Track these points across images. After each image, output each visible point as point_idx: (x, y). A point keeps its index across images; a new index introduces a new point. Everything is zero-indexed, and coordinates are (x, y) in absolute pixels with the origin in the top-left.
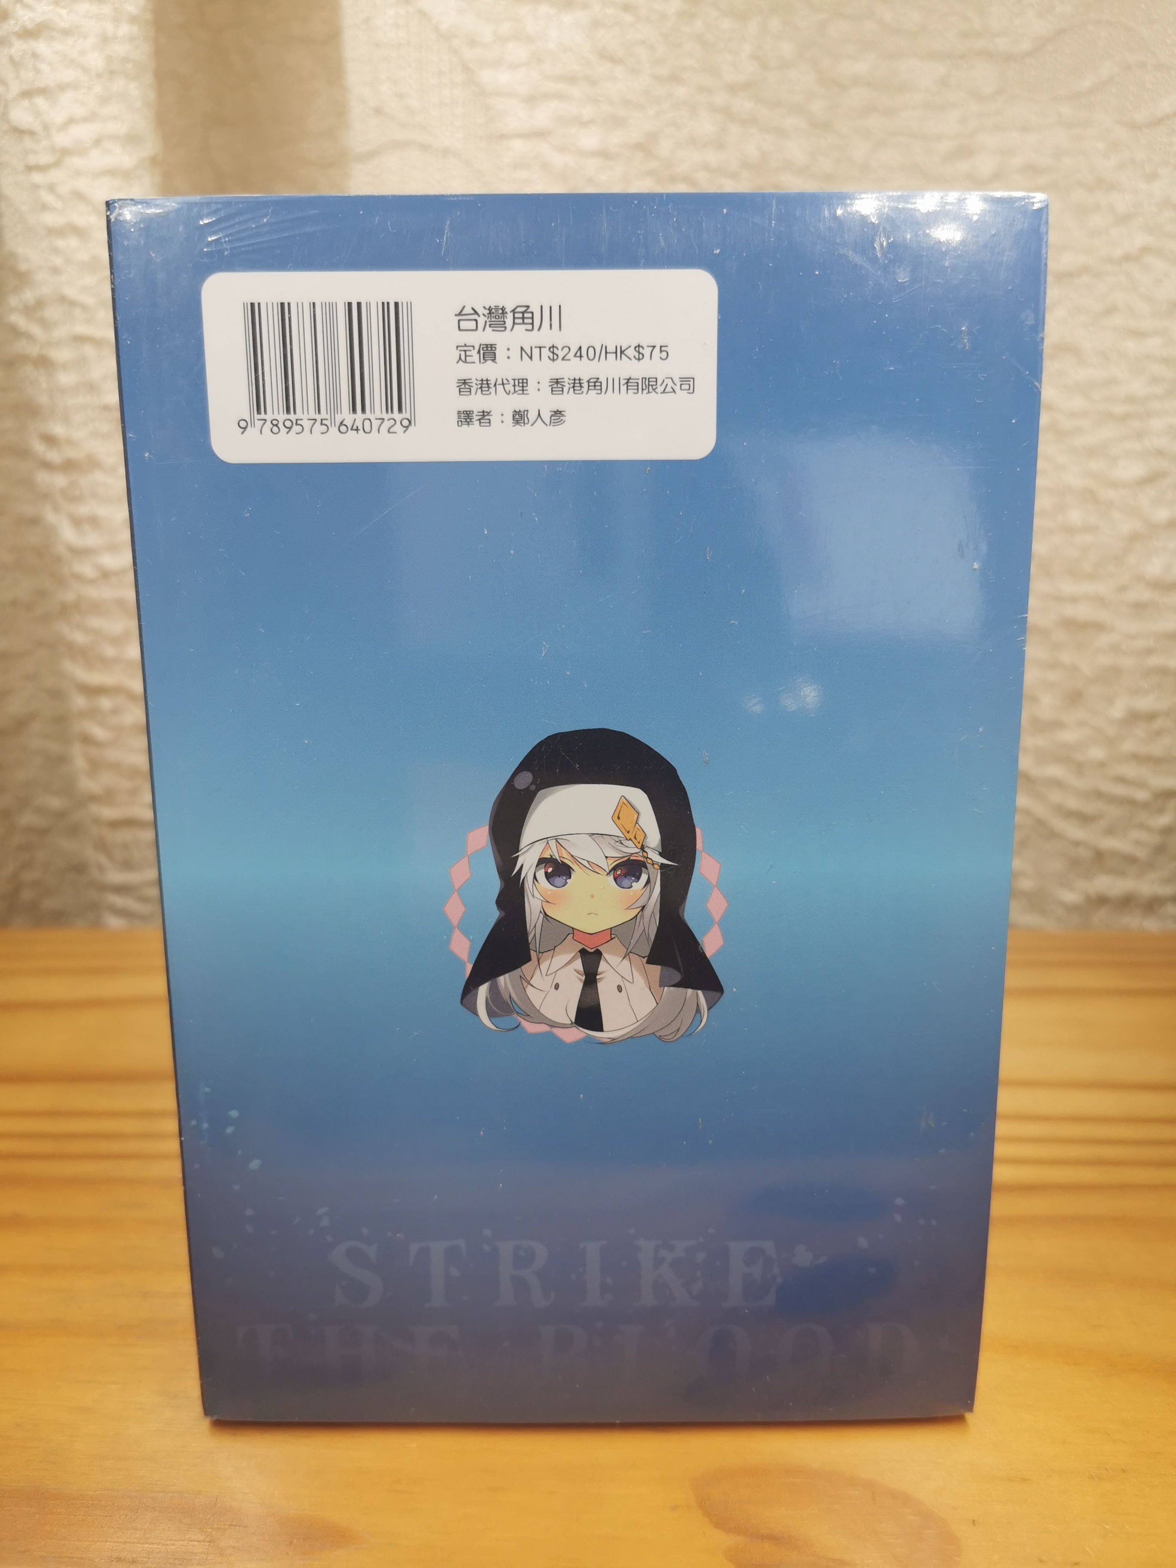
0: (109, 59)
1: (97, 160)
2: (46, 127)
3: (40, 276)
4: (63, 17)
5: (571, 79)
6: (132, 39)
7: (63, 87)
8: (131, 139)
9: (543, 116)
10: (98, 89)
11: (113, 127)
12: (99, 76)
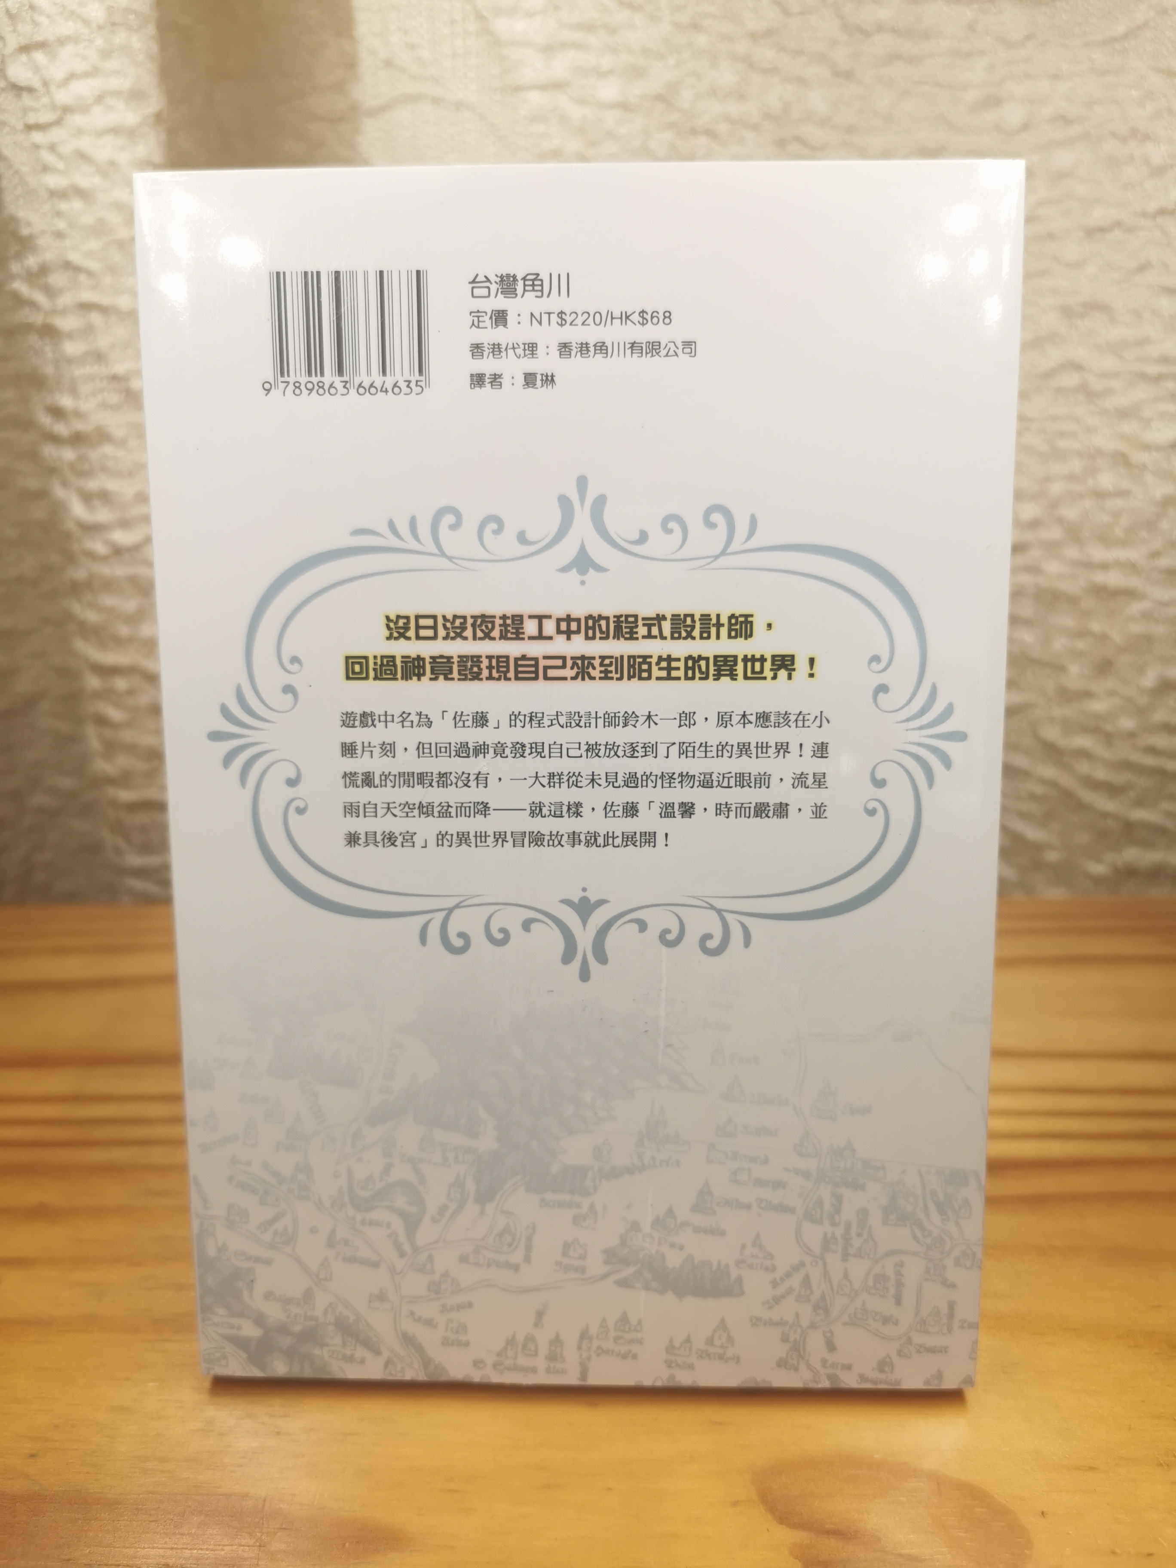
3: (42, 241)
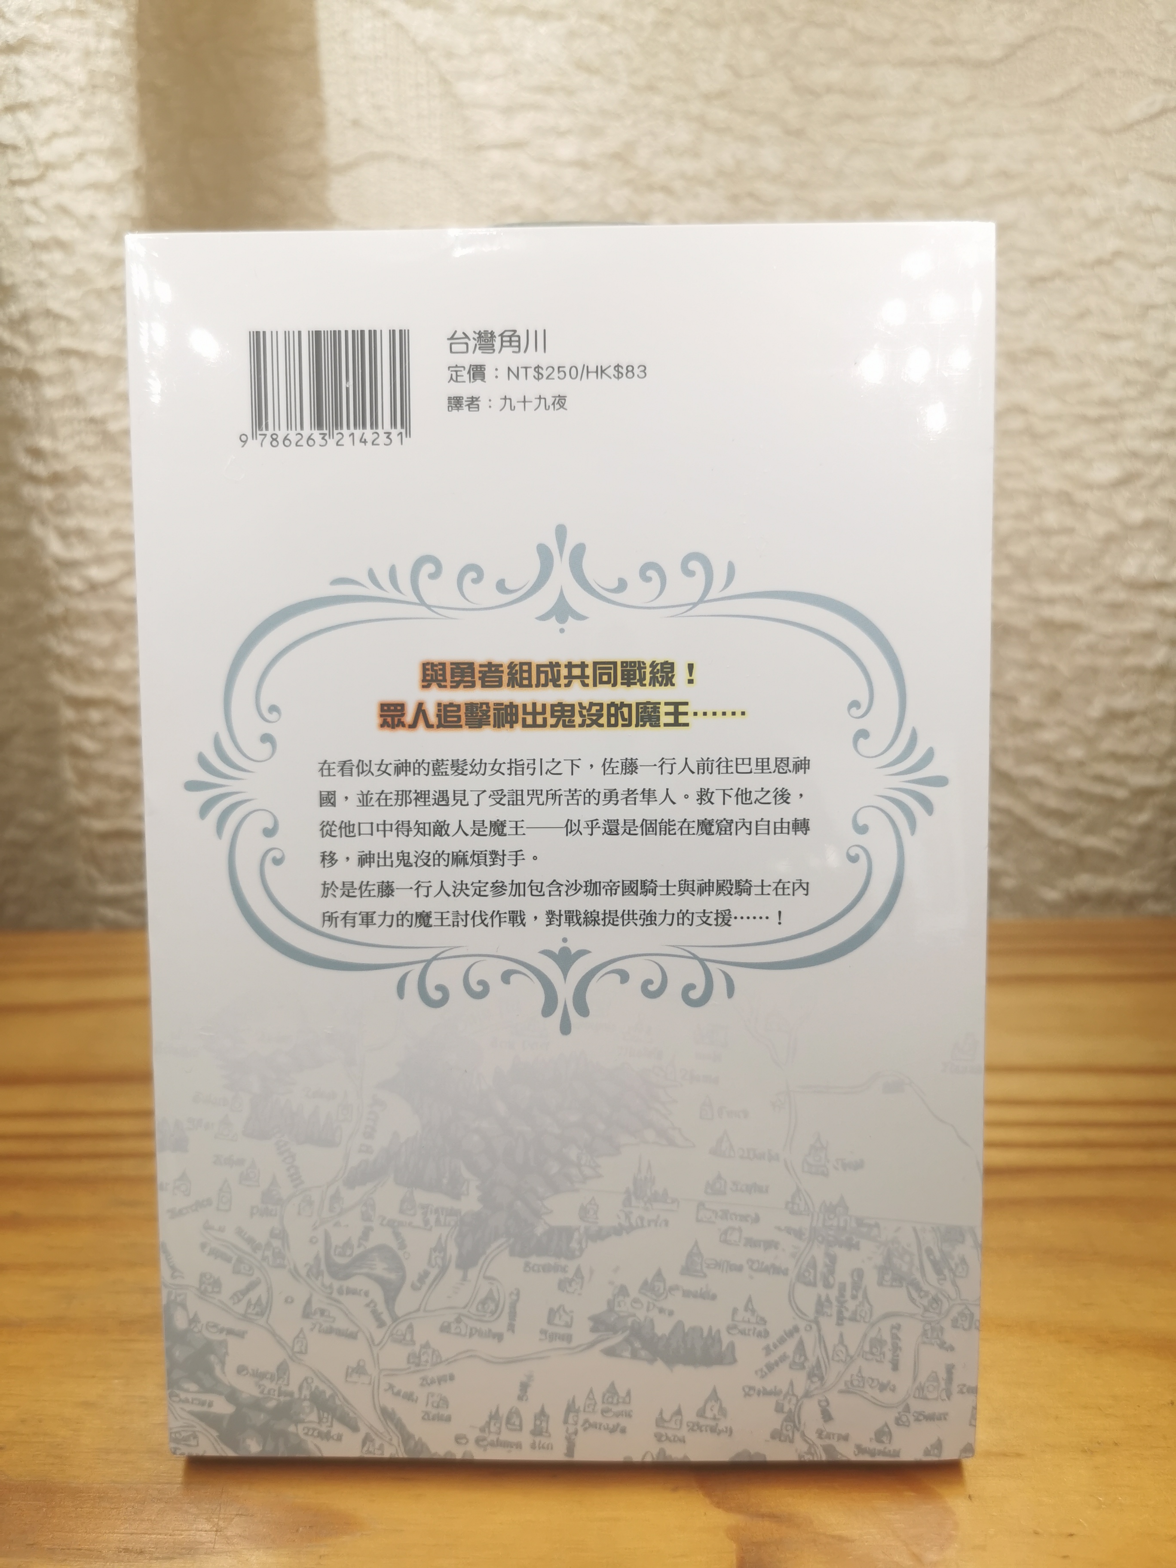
5: (548, 90)
9: (520, 126)
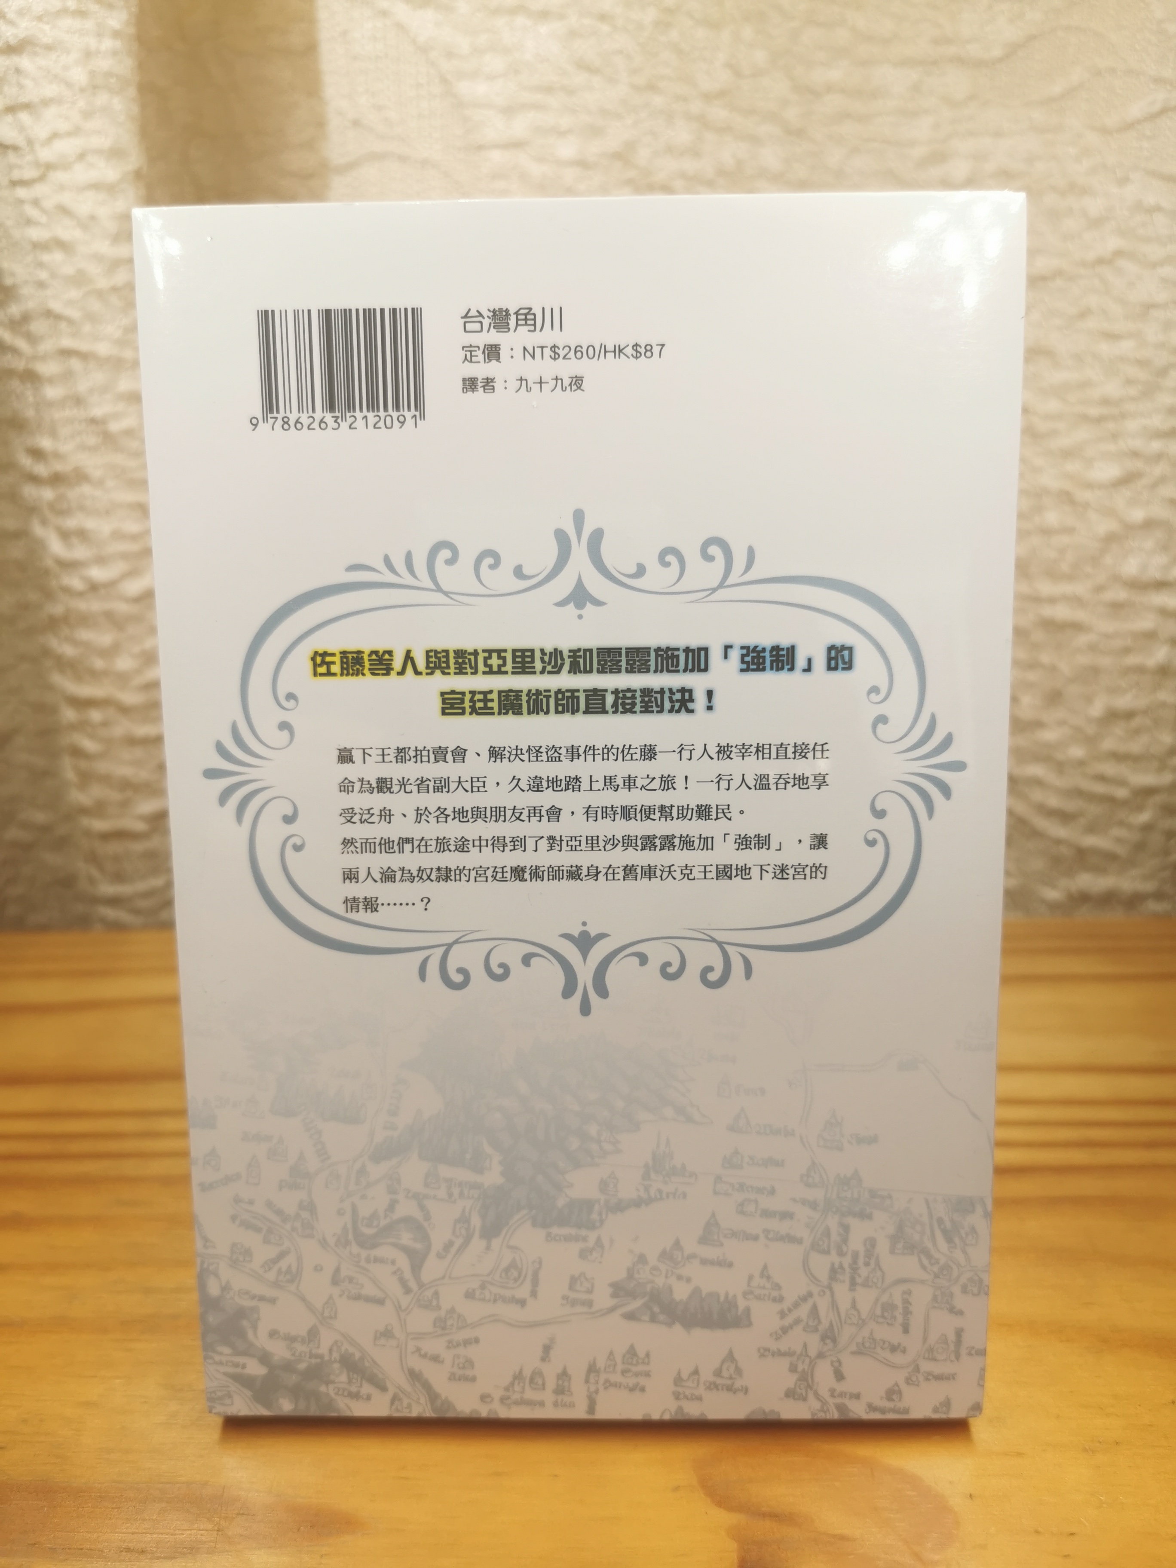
0: (92, 74)
1: (81, 174)
2: (30, 142)
4: (46, 33)
6: (115, 53)
7: (46, 102)
8: (115, 153)
10: (81, 104)
11: (97, 142)
12: (82, 90)
